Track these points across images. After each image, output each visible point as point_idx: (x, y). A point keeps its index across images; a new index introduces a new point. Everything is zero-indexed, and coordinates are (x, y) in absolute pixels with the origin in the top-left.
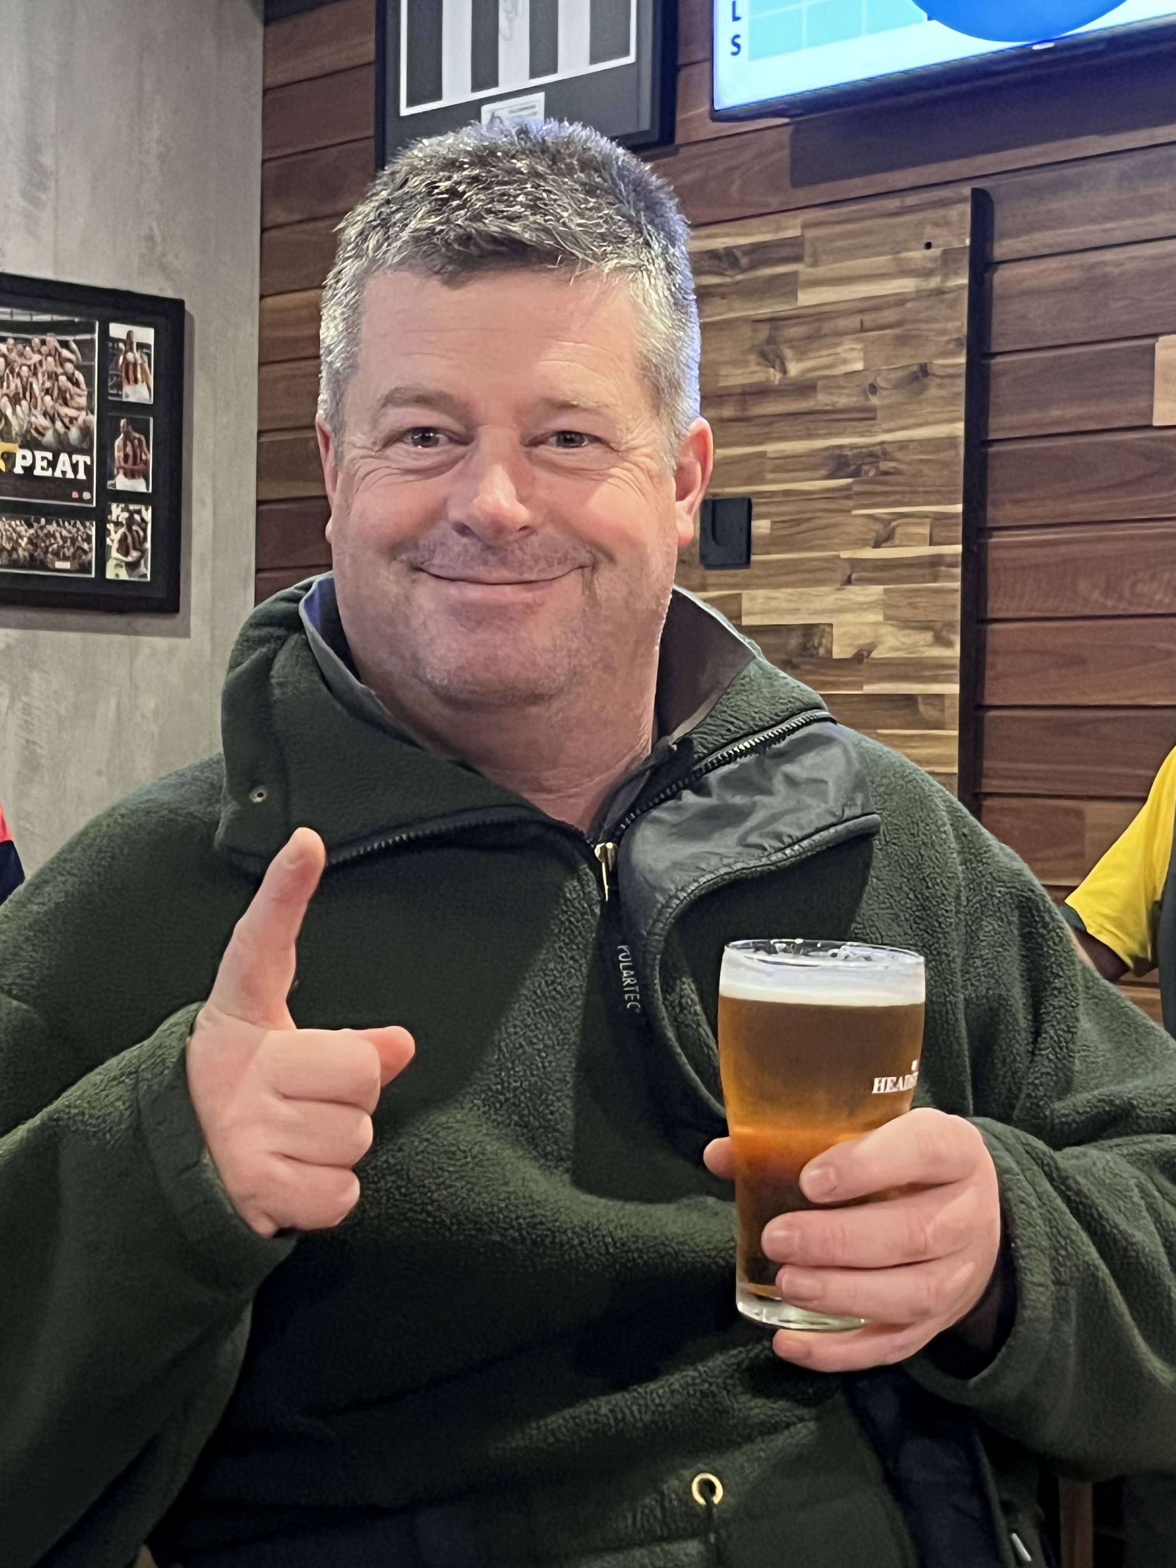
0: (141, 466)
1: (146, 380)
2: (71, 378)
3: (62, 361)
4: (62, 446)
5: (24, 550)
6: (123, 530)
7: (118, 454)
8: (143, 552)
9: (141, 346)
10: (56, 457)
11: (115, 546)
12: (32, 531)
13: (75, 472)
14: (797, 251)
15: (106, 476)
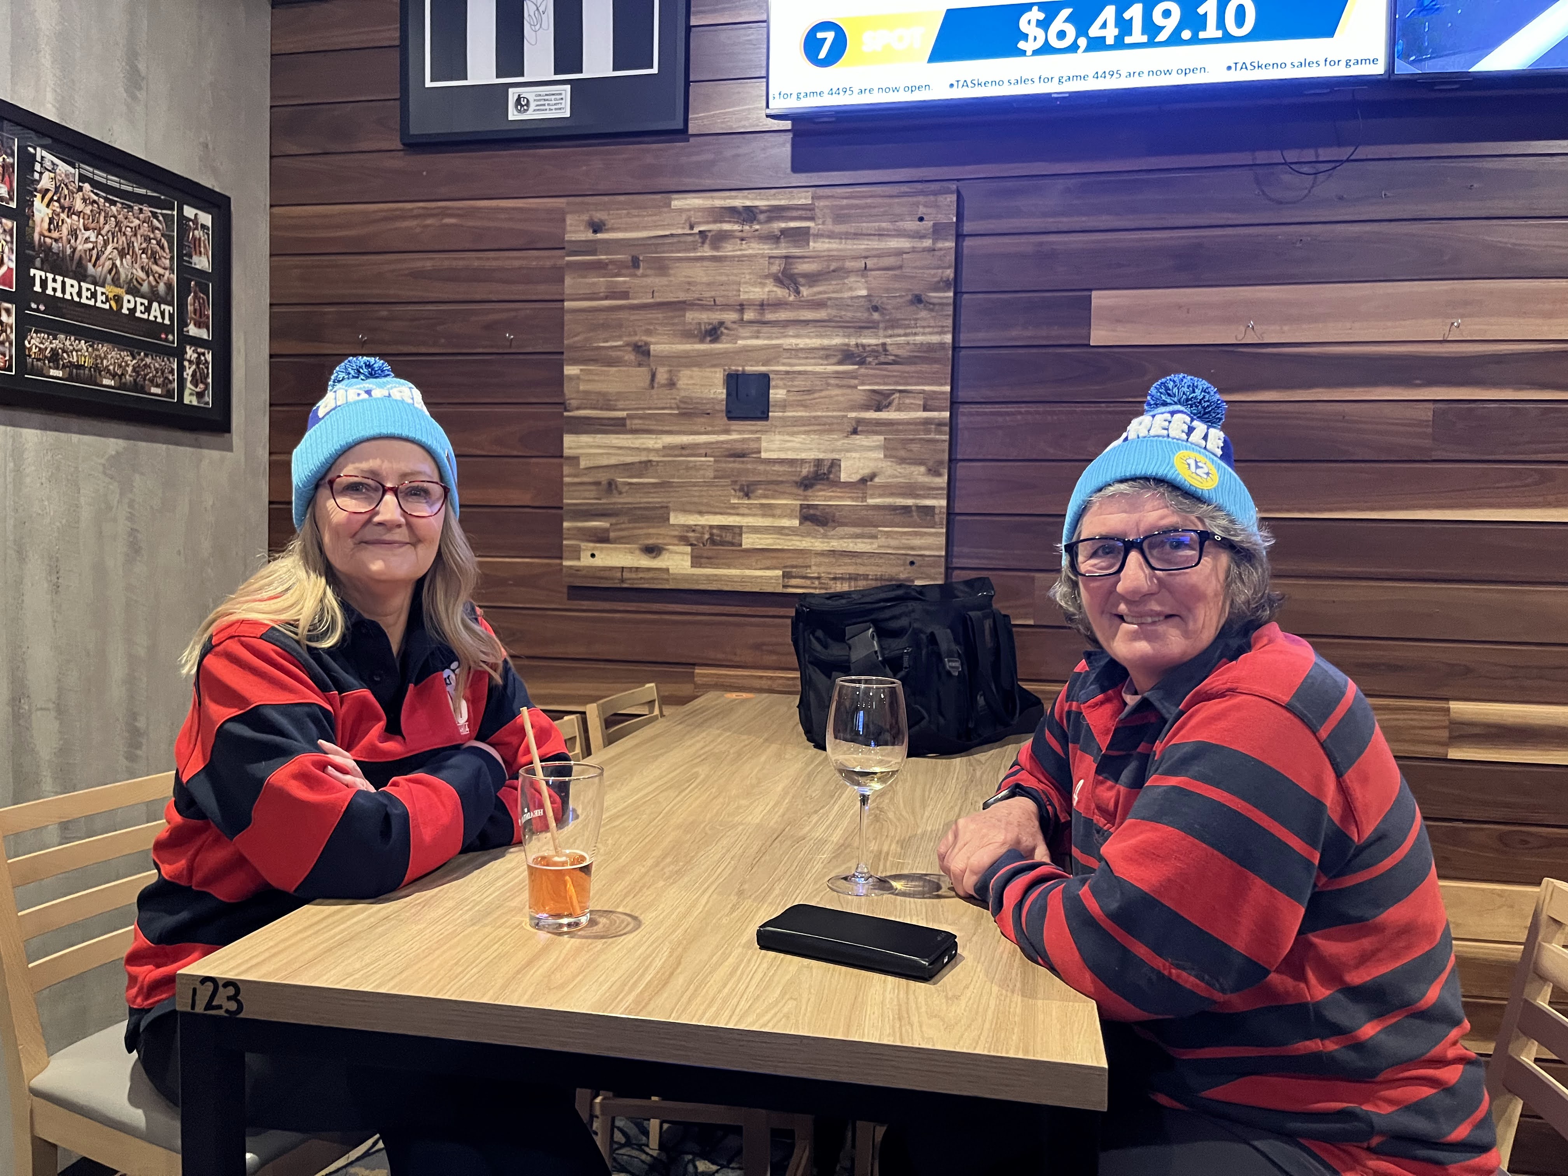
0: (204, 319)
1: (207, 254)
2: (159, 243)
3: (154, 229)
4: (153, 296)
5: (130, 376)
6: (194, 367)
7: (190, 308)
8: (207, 385)
9: (203, 227)
10: (150, 304)
11: (189, 378)
12: (134, 362)
13: (163, 318)
14: (809, 214)
15: (183, 324)
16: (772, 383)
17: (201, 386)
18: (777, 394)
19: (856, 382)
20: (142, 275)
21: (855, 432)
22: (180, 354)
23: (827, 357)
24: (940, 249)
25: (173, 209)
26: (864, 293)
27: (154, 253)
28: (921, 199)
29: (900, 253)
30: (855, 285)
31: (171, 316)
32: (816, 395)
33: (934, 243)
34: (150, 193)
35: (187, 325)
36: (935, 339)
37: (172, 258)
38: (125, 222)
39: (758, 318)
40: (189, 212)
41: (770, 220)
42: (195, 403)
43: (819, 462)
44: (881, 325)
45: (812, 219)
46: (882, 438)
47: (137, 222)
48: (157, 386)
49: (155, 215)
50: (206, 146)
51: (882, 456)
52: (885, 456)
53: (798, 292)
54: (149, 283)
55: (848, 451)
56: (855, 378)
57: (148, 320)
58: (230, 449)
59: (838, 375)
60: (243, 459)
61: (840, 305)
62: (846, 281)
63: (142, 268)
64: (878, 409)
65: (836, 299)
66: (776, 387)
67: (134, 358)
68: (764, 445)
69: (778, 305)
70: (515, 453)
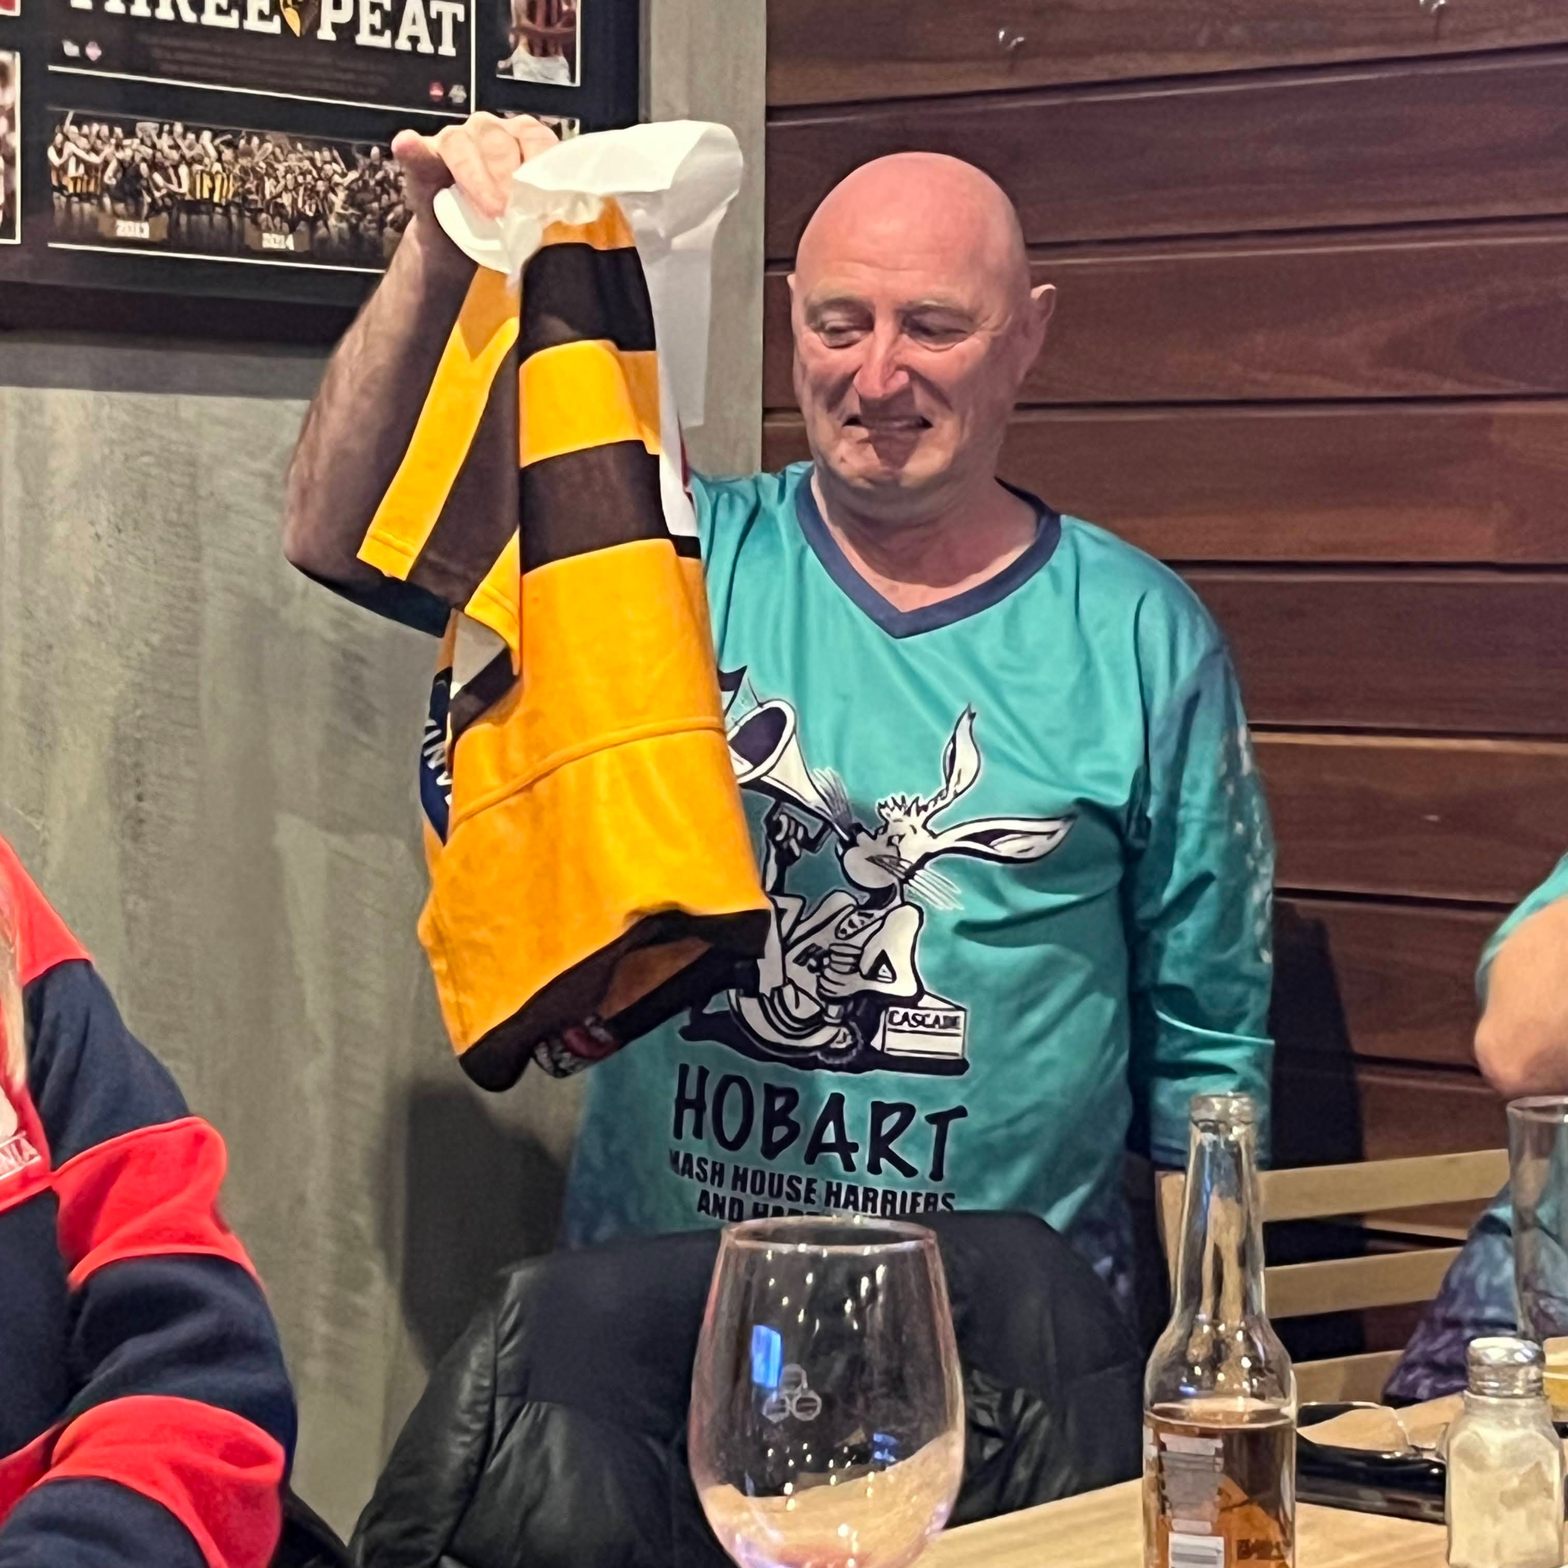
0: (559, 28)
5: (341, 217)
7: (517, 2)
10: (399, 6)
12: (353, 175)
13: (436, 39)
15: (494, 47)
31: (460, 30)
35: (507, 52)
57: (393, 52)
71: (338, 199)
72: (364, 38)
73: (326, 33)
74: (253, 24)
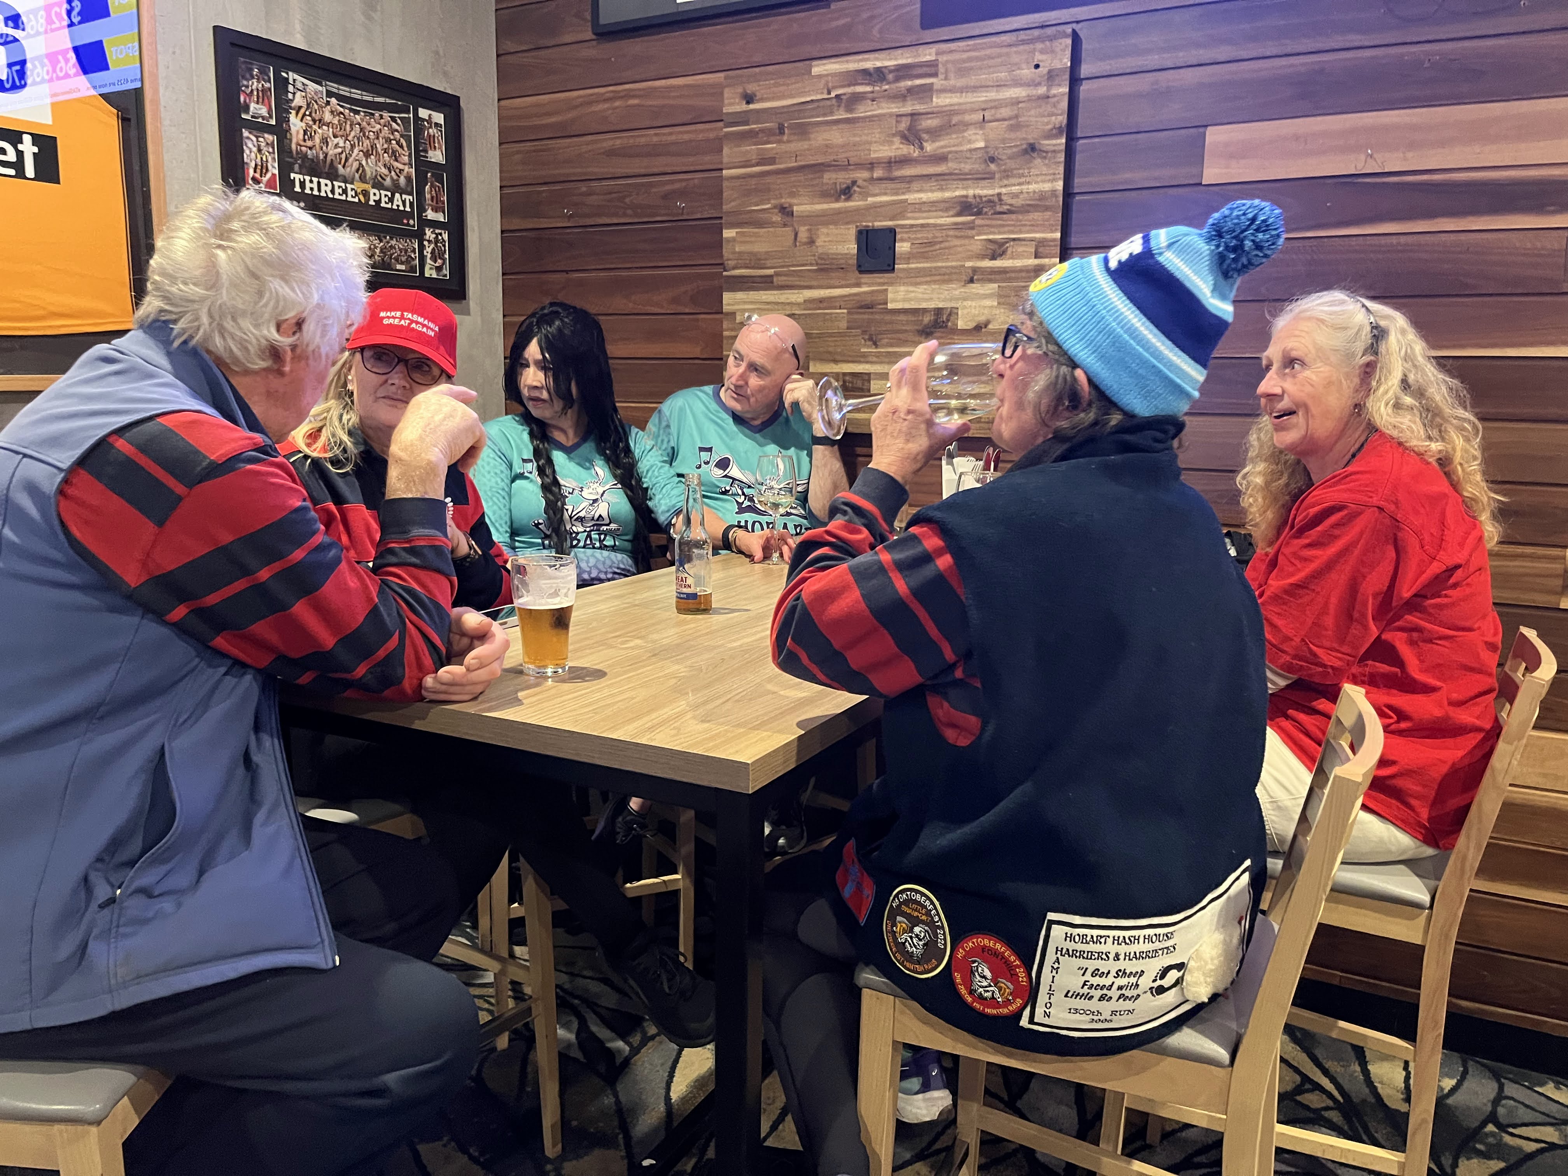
0: (440, 205)
1: (440, 148)
2: (398, 143)
3: (393, 131)
4: (395, 188)
5: (379, 256)
6: (432, 246)
7: (428, 196)
8: (444, 260)
9: (437, 125)
10: (393, 195)
11: (429, 256)
12: (382, 244)
13: (404, 206)
14: (933, 70)
15: (422, 209)
16: (898, 237)
17: (439, 261)
18: (902, 247)
19: (974, 232)
20: (385, 171)
21: (971, 281)
22: (419, 235)
23: (947, 210)
24: (1054, 96)
25: (409, 112)
26: (981, 144)
27: (394, 152)
28: (1039, 46)
29: (1016, 102)
30: (973, 137)
31: (411, 204)
32: (938, 247)
33: (1048, 90)
34: (388, 101)
35: (425, 211)
36: (1047, 187)
37: (410, 156)
38: (369, 128)
39: (886, 175)
40: (423, 113)
41: (897, 79)
42: (435, 276)
43: (938, 311)
44: (997, 176)
45: (935, 75)
46: (996, 285)
47: (378, 127)
48: (402, 263)
49: (393, 119)
50: (437, 53)
51: (996, 304)
52: (999, 303)
53: (922, 148)
54: (392, 178)
55: (965, 299)
56: (972, 228)
57: (392, 209)
58: (468, 314)
59: (957, 226)
60: (479, 322)
61: (960, 156)
62: (966, 134)
63: (385, 166)
64: (993, 258)
65: (956, 152)
66: (902, 240)
67: (381, 241)
68: (890, 296)
69: (904, 161)
70: (687, 311)
71: (378, 251)
72: (383, 205)
73: (372, 203)
74: (350, 199)
